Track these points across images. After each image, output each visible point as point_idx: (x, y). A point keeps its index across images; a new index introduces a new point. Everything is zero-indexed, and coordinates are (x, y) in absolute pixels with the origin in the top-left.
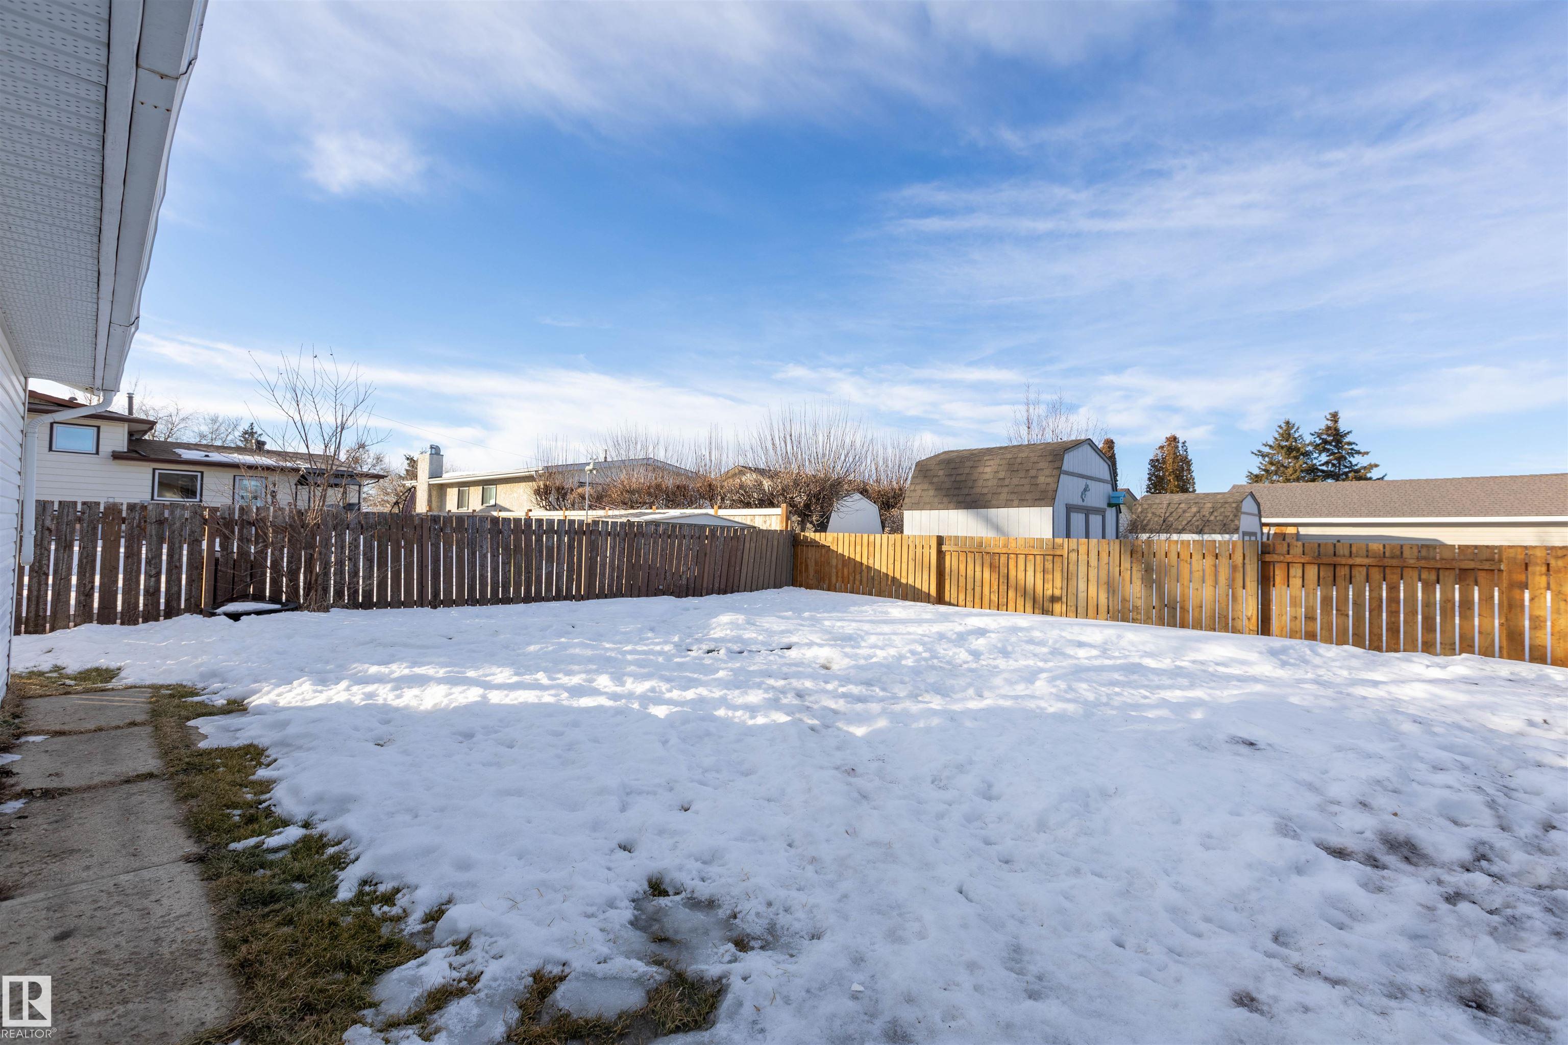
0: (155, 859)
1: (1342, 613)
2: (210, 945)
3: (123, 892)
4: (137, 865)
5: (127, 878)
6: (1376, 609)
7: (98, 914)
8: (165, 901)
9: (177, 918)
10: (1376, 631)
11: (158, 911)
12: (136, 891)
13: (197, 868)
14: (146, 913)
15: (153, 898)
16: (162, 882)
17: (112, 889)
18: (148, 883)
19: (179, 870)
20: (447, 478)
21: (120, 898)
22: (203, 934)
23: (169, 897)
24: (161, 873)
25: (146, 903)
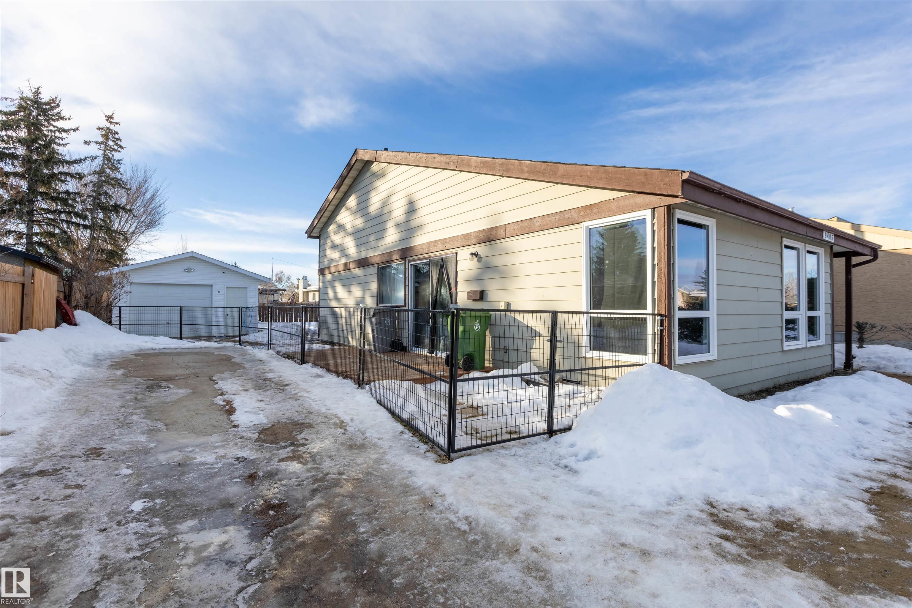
20: (309, 289)
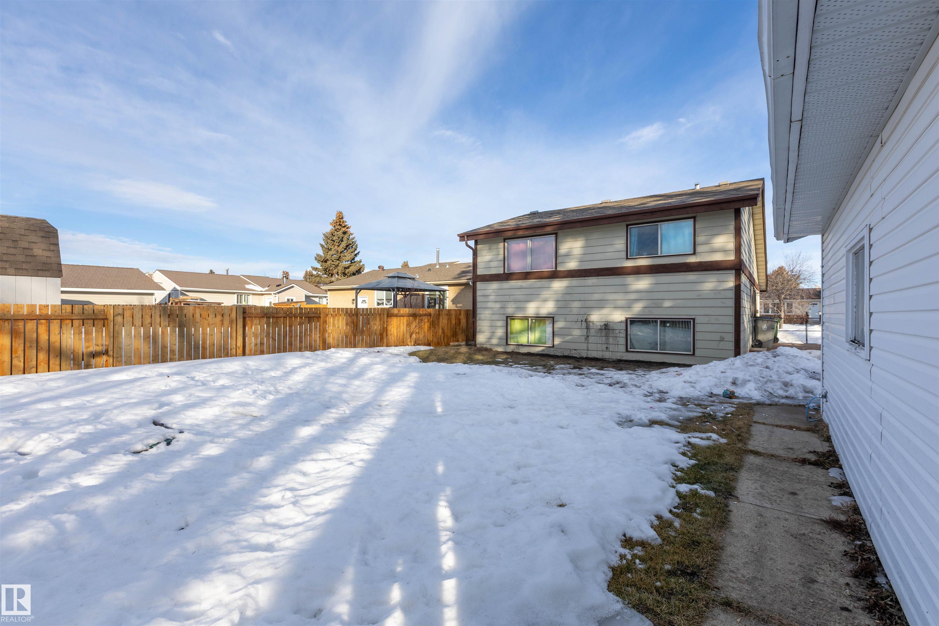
0: (752, 507)
1: (274, 339)
2: (745, 469)
3: (770, 500)
4: (761, 509)
5: (767, 505)
6: (285, 337)
7: (780, 496)
8: (754, 488)
9: (751, 480)
10: (285, 345)
11: (757, 485)
12: (764, 497)
13: (736, 493)
14: (762, 487)
15: (758, 491)
16: (752, 495)
17: (774, 503)
18: (758, 498)
19: (743, 497)
21: (771, 497)
22: (745, 472)
23: (751, 488)
24: (751, 500)
25: (761, 490)
